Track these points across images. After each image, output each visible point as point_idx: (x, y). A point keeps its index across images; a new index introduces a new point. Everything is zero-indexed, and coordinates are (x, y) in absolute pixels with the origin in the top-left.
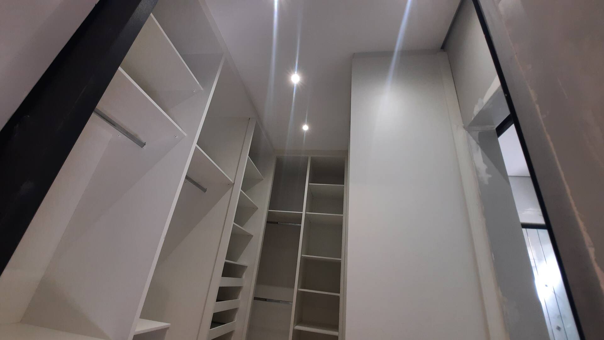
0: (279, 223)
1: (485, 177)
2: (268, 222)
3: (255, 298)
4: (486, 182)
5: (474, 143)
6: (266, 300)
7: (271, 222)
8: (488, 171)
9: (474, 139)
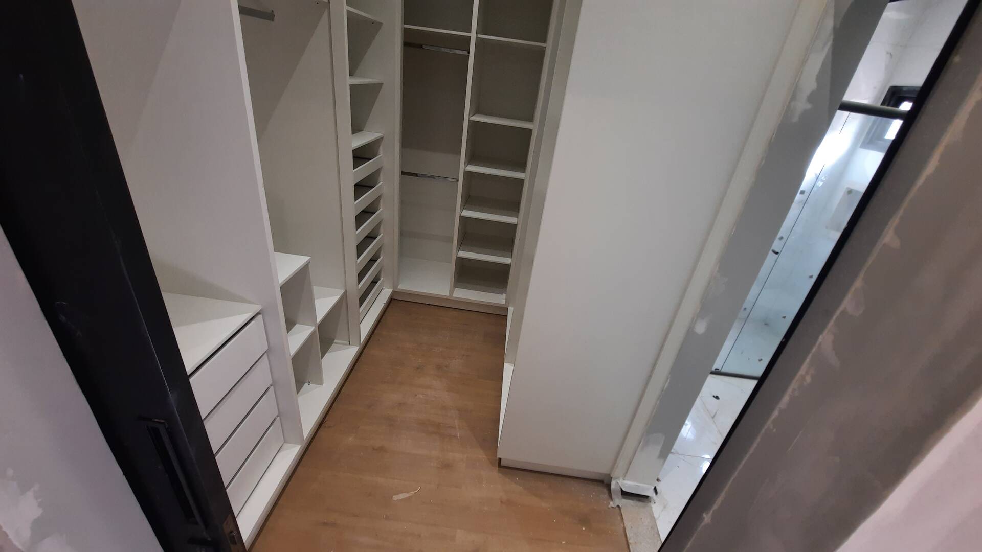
0: (424, 46)
1: (802, 105)
2: (406, 44)
3: (403, 173)
4: (795, 119)
5: (830, 23)
6: (416, 175)
7: (411, 43)
8: (811, 98)
9: (836, 16)
